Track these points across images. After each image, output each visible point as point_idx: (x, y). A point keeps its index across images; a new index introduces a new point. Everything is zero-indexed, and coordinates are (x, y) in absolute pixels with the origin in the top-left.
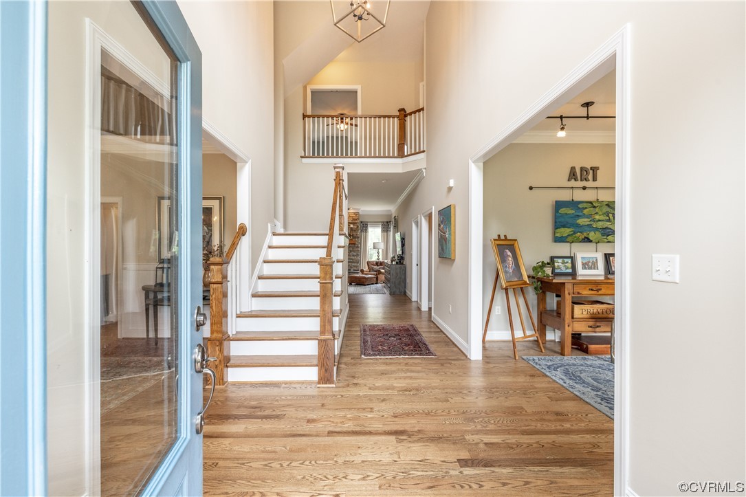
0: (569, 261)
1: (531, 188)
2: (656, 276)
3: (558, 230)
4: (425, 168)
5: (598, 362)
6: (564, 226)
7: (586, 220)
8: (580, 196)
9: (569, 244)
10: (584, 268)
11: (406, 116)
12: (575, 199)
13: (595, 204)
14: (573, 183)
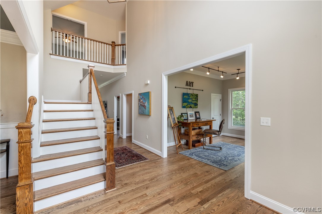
0: (186, 114)
1: (176, 87)
2: (262, 124)
3: (184, 104)
4: (126, 73)
5: (200, 150)
6: (185, 102)
7: (191, 100)
8: (190, 92)
9: (186, 109)
10: (190, 117)
11: (116, 46)
12: (188, 93)
13: (193, 95)
14: (187, 87)
